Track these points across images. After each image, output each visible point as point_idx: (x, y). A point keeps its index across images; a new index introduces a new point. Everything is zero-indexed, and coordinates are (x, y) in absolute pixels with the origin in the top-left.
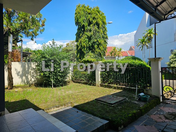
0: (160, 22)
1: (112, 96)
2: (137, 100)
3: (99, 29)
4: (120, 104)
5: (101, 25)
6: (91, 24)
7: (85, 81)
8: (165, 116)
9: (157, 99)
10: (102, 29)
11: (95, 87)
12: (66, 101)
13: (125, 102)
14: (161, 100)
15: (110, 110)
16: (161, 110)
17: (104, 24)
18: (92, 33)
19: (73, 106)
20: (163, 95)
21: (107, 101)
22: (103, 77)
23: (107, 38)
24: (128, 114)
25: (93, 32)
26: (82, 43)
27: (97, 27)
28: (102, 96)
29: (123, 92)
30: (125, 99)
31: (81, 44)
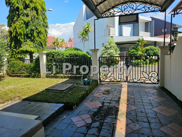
0: (98, 19)
1: (61, 84)
2: (83, 84)
3: (38, 15)
4: (70, 89)
5: (40, 11)
6: (29, 8)
7: (26, 74)
8: (103, 93)
9: (96, 82)
10: (42, 16)
11: (40, 79)
12: (10, 96)
13: (74, 87)
14: (99, 83)
15: (62, 95)
16: (100, 89)
17: (44, 11)
18: (29, 18)
19: (22, 100)
20: (100, 79)
21: (58, 89)
22: (48, 68)
23: (47, 27)
24: (78, 96)
25: (31, 18)
26: (18, 29)
27: (36, 13)
28: (51, 86)
29: (70, 80)
30: (74, 85)
31: (15, 30)
